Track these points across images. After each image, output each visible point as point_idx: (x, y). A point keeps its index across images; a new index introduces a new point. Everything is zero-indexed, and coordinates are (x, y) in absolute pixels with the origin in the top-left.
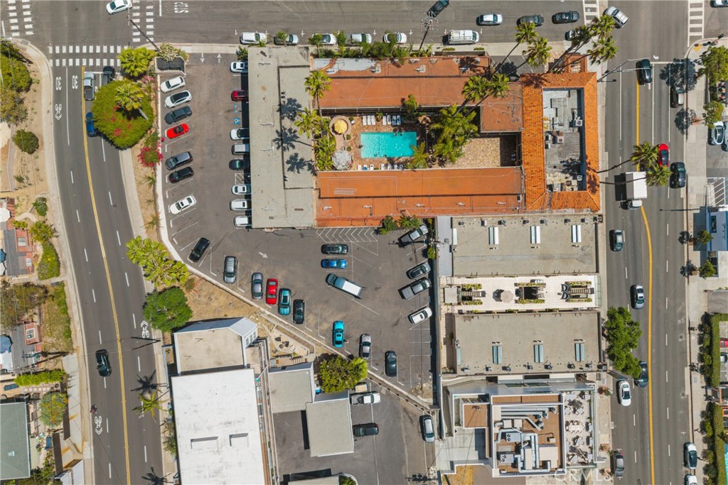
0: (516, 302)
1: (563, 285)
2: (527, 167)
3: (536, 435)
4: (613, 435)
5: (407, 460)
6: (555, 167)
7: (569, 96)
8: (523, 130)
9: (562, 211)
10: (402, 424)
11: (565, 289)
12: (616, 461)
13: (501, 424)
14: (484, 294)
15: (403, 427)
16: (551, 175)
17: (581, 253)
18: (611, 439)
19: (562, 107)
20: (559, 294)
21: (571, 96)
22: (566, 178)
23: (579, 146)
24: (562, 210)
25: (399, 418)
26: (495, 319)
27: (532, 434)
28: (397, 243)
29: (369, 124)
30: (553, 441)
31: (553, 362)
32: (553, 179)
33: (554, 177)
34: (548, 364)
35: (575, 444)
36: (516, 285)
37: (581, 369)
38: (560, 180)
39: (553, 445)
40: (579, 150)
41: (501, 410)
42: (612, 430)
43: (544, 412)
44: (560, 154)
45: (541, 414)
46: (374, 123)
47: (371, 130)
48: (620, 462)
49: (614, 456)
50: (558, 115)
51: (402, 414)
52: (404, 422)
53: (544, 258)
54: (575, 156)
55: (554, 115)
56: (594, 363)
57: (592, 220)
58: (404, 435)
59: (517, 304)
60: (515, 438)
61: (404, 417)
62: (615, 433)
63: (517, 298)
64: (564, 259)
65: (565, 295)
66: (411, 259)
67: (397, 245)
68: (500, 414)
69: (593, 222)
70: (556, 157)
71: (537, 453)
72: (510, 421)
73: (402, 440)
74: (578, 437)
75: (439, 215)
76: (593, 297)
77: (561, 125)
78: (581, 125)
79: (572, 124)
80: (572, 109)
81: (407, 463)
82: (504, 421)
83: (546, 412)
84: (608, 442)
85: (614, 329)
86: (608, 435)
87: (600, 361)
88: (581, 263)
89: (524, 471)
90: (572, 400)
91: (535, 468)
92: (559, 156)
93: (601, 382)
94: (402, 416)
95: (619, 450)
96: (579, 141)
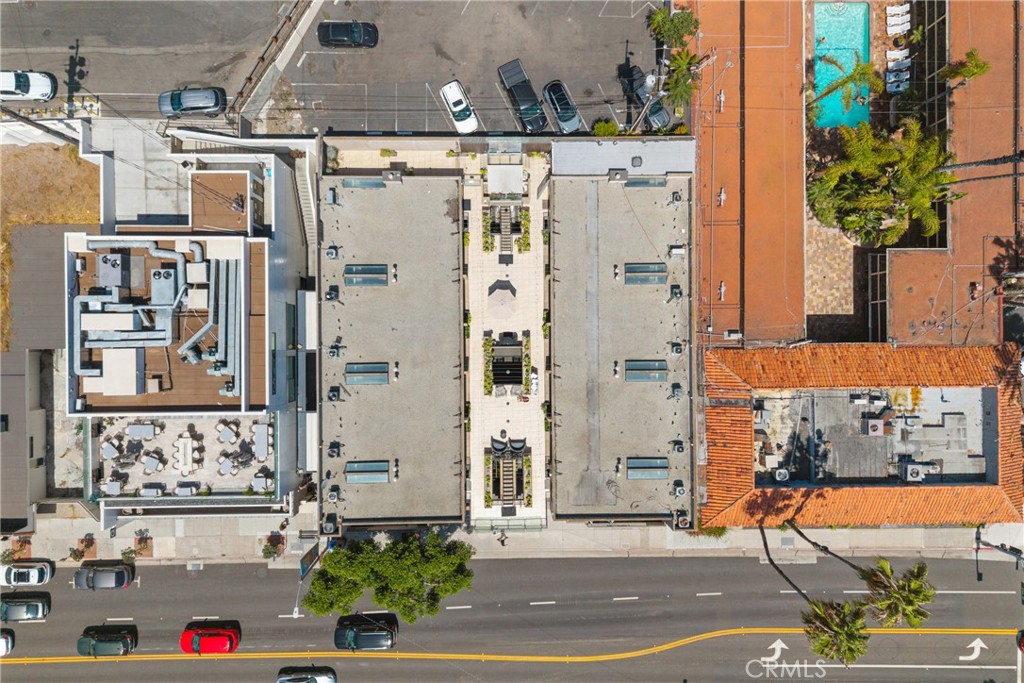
0: (488, 334)
1: (524, 441)
2: (807, 352)
3: (168, 343)
4: (174, 566)
5: (120, 50)
6: (804, 419)
7: (970, 456)
8: (892, 345)
9: (701, 435)
10: (207, 46)
11: (515, 445)
12: (111, 571)
13: (198, 257)
14: (506, 260)
15: (198, 48)
16: (786, 411)
17: (602, 479)
18: (164, 563)
19: (947, 438)
20: (503, 432)
21: (971, 459)
22: (779, 447)
23: (857, 475)
24: (704, 436)
25: (222, 41)
26: (451, 273)
27: (168, 334)
28: (628, 59)
29: (890, 20)
30: (153, 386)
31: (345, 408)
32: (777, 415)
33: (782, 418)
34: (343, 395)
35: (147, 454)
36: (527, 334)
37: (328, 474)
38: (774, 432)
39: (142, 386)
40: (845, 475)
41: (232, 258)
42: (185, 566)
43: (224, 364)
44: (837, 429)
45: (220, 356)
46: (892, 31)
47: (875, 25)
48: (108, 581)
49: (124, 569)
50: (927, 428)
51: (230, 49)
52: (211, 52)
53: (590, 392)
54: (833, 464)
55: (927, 418)
56: (341, 505)
57: (679, 507)
58: (180, 49)
59: (481, 336)
60: (161, 291)
61: (224, 53)
62: (176, 571)
63: (496, 336)
64: (589, 438)
65: (501, 447)
66: (589, 93)
67: (623, 61)
68: (223, 258)
69: (674, 508)
70: (831, 421)
71: (123, 344)
72: (204, 280)
73: (168, 45)
74: (164, 462)
75: (698, 147)
76: (496, 510)
77: (905, 434)
78: (910, 478)
79: (905, 459)
80: (940, 462)
81: (113, 50)
82: (204, 265)
83: (224, 371)
84: (156, 554)
85: (422, 552)
86: (174, 555)
87: (345, 520)
88: (578, 478)
89: (77, 308)
90: (254, 448)
91: (84, 336)
92: (831, 428)
93: (296, 541)
94: (227, 48)
95: (138, 581)
96: (868, 475)
